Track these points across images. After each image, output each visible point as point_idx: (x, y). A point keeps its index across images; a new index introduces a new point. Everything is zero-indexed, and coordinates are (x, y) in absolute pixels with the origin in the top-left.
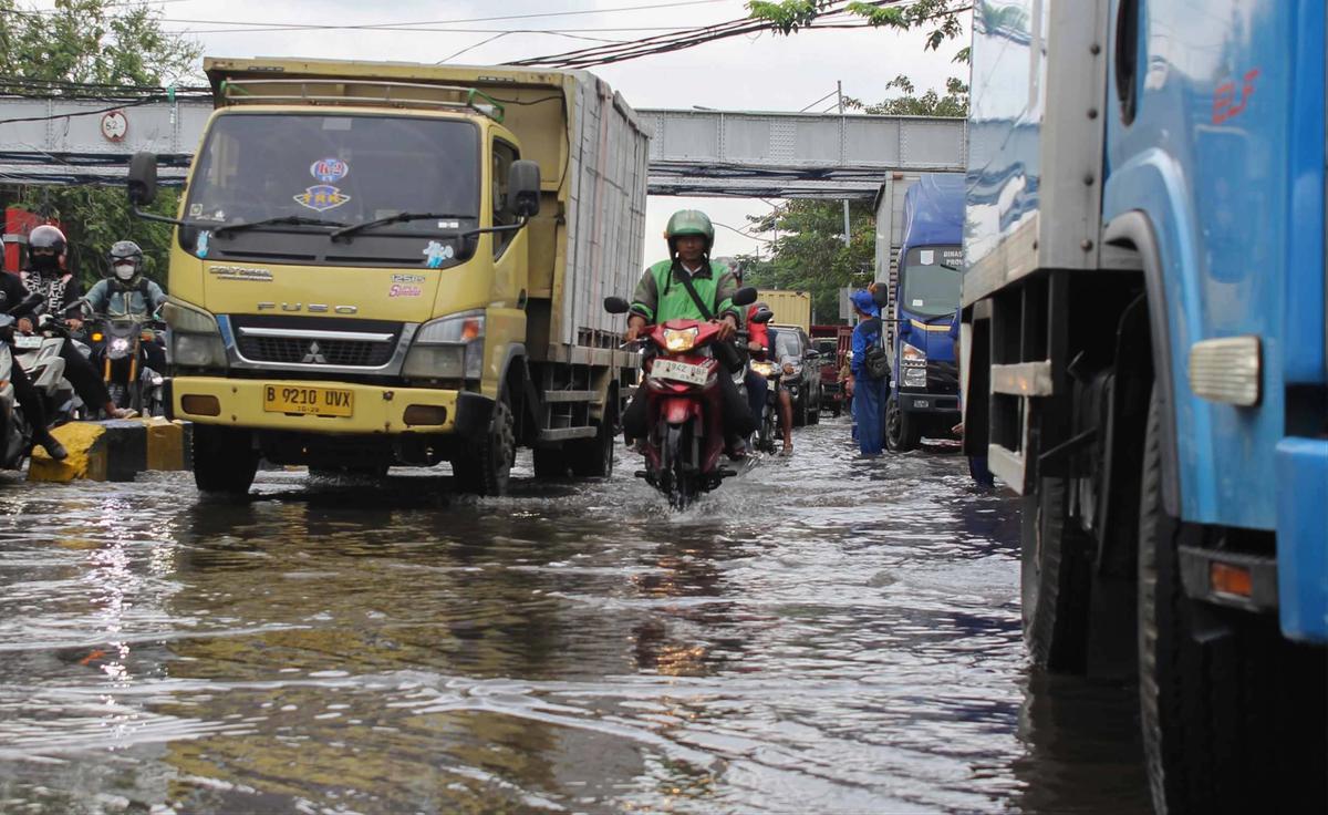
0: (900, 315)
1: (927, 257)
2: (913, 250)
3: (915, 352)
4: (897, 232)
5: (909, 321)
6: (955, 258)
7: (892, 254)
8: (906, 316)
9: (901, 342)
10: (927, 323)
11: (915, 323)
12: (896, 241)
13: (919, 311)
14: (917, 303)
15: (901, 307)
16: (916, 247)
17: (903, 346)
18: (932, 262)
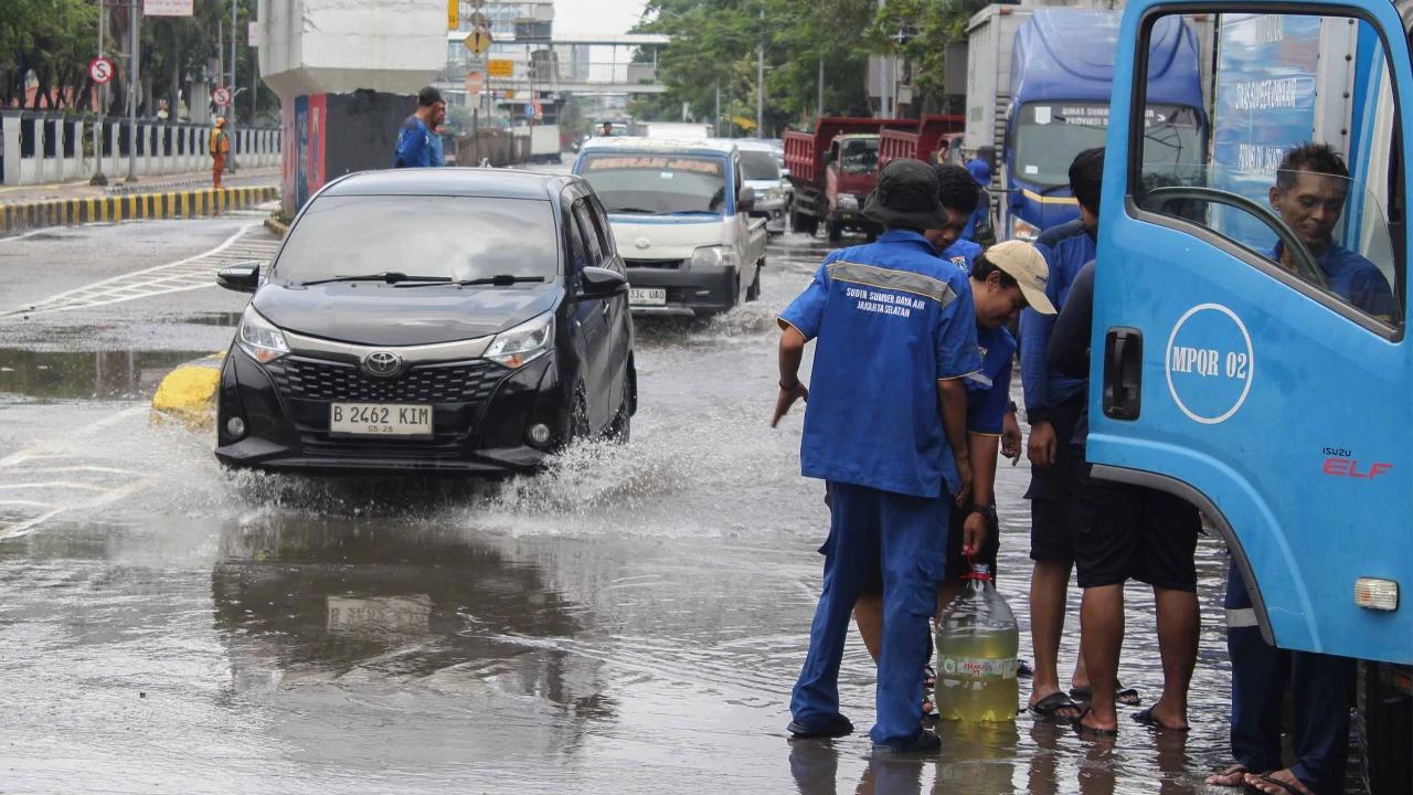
0: (1011, 185)
1: (1043, 114)
2: (1028, 105)
3: (1028, 229)
4: (1005, 78)
5: (1021, 192)
6: (1076, 116)
7: (998, 104)
8: (1018, 185)
9: (1012, 215)
10: (1043, 194)
11: (1028, 194)
12: (1003, 88)
13: (1032, 179)
14: (1031, 170)
15: (1011, 174)
16: (1030, 102)
17: (1014, 222)
18: (1049, 121)
